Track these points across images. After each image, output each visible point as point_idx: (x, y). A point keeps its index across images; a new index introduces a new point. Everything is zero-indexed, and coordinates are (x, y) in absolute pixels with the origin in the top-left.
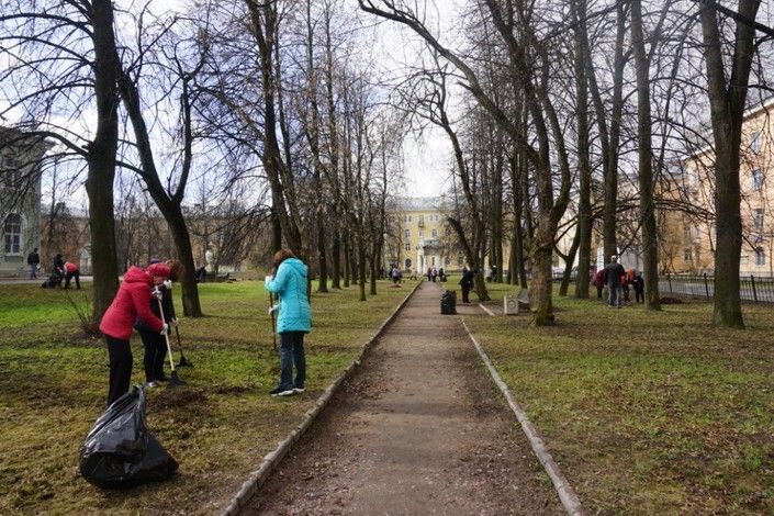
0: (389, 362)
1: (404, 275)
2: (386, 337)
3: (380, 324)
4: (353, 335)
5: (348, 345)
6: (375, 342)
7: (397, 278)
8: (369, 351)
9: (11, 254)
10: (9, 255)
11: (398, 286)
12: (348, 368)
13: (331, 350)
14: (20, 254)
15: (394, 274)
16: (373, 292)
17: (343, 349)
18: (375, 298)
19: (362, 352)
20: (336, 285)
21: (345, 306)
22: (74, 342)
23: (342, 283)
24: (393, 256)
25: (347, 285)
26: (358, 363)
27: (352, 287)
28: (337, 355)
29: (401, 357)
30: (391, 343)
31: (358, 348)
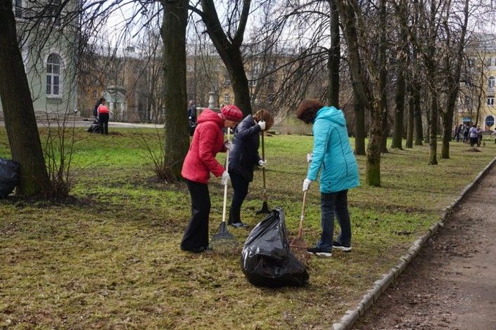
0: (476, 227)
1: (484, 137)
2: (468, 204)
3: (460, 190)
4: (430, 198)
5: (427, 208)
6: (456, 207)
7: (475, 141)
8: (451, 214)
9: (52, 95)
10: (50, 96)
11: (477, 151)
12: (432, 228)
13: (409, 211)
14: (60, 96)
15: (472, 135)
16: (446, 155)
17: (422, 211)
18: (448, 162)
19: (443, 215)
20: (397, 144)
21: (413, 169)
22: (150, 184)
23: (404, 142)
24: (470, 111)
25: (410, 145)
26: (442, 224)
27: (416, 148)
28: (417, 216)
29: (488, 225)
30: (474, 210)
31: (439, 211)
